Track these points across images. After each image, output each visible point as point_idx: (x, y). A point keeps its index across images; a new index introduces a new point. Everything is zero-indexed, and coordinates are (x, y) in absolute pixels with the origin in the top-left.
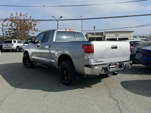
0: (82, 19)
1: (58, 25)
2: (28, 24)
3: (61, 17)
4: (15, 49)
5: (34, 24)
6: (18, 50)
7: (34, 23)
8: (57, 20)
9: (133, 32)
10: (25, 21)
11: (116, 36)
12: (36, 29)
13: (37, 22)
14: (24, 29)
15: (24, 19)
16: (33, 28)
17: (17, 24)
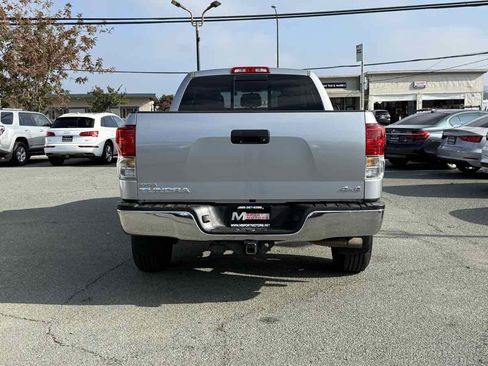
0: (277, 17)
1: (198, 40)
2: (61, 37)
3: (214, 5)
4: (10, 150)
5: (84, 39)
6: (22, 157)
7: (83, 32)
8: (196, 21)
9: (482, 73)
10: (41, 26)
11: (416, 92)
12: (94, 61)
13: (99, 28)
14: (40, 58)
15: (39, 17)
16: (82, 55)
17: (7, 39)
